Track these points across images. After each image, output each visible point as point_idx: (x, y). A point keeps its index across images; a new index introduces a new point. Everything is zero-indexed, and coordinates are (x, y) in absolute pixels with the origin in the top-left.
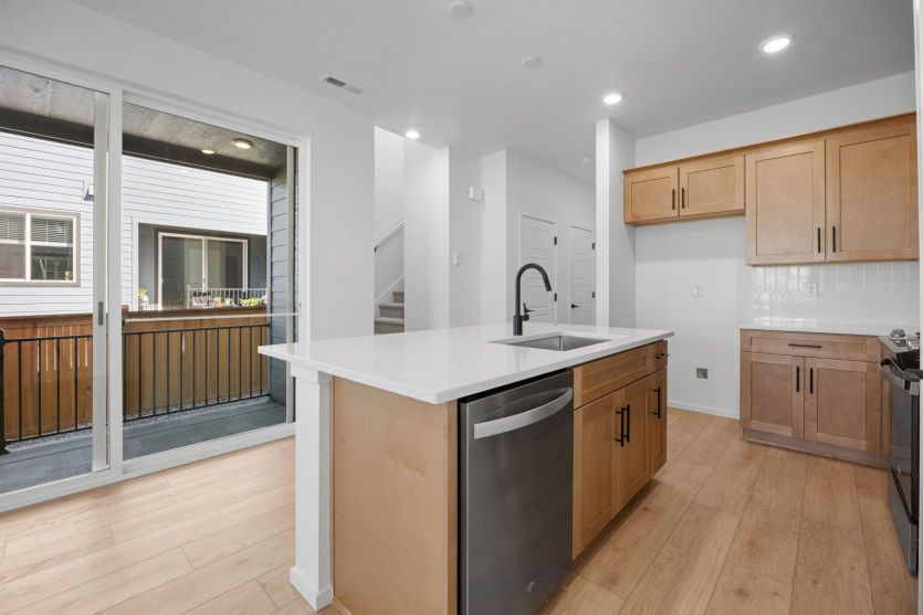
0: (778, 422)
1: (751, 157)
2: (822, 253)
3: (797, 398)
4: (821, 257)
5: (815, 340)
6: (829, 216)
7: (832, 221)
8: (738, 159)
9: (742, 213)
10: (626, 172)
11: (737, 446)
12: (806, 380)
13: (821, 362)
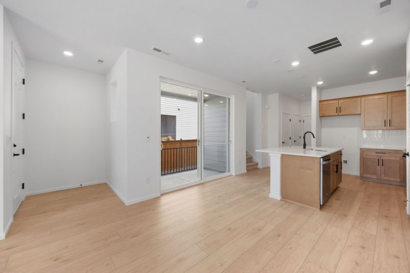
0: (372, 174)
1: (363, 99)
2: (386, 127)
3: (378, 168)
4: (386, 128)
5: (384, 151)
6: (388, 117)
7: (389, 117)
8: (359, 99)
9: (360, 114)
10: (320, 101)
11: (359, 181)
12: (381, 163)
13: (385, 157)
